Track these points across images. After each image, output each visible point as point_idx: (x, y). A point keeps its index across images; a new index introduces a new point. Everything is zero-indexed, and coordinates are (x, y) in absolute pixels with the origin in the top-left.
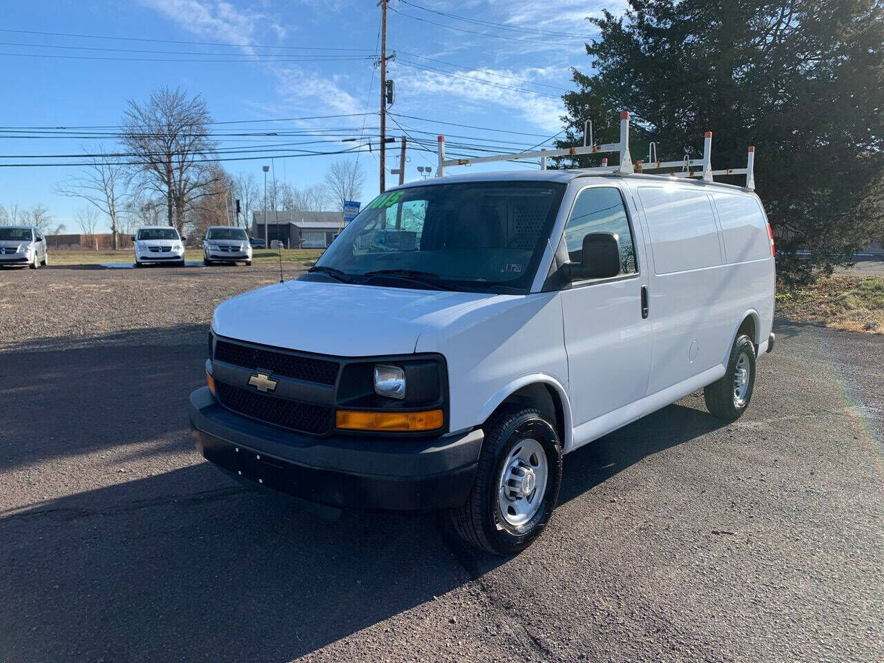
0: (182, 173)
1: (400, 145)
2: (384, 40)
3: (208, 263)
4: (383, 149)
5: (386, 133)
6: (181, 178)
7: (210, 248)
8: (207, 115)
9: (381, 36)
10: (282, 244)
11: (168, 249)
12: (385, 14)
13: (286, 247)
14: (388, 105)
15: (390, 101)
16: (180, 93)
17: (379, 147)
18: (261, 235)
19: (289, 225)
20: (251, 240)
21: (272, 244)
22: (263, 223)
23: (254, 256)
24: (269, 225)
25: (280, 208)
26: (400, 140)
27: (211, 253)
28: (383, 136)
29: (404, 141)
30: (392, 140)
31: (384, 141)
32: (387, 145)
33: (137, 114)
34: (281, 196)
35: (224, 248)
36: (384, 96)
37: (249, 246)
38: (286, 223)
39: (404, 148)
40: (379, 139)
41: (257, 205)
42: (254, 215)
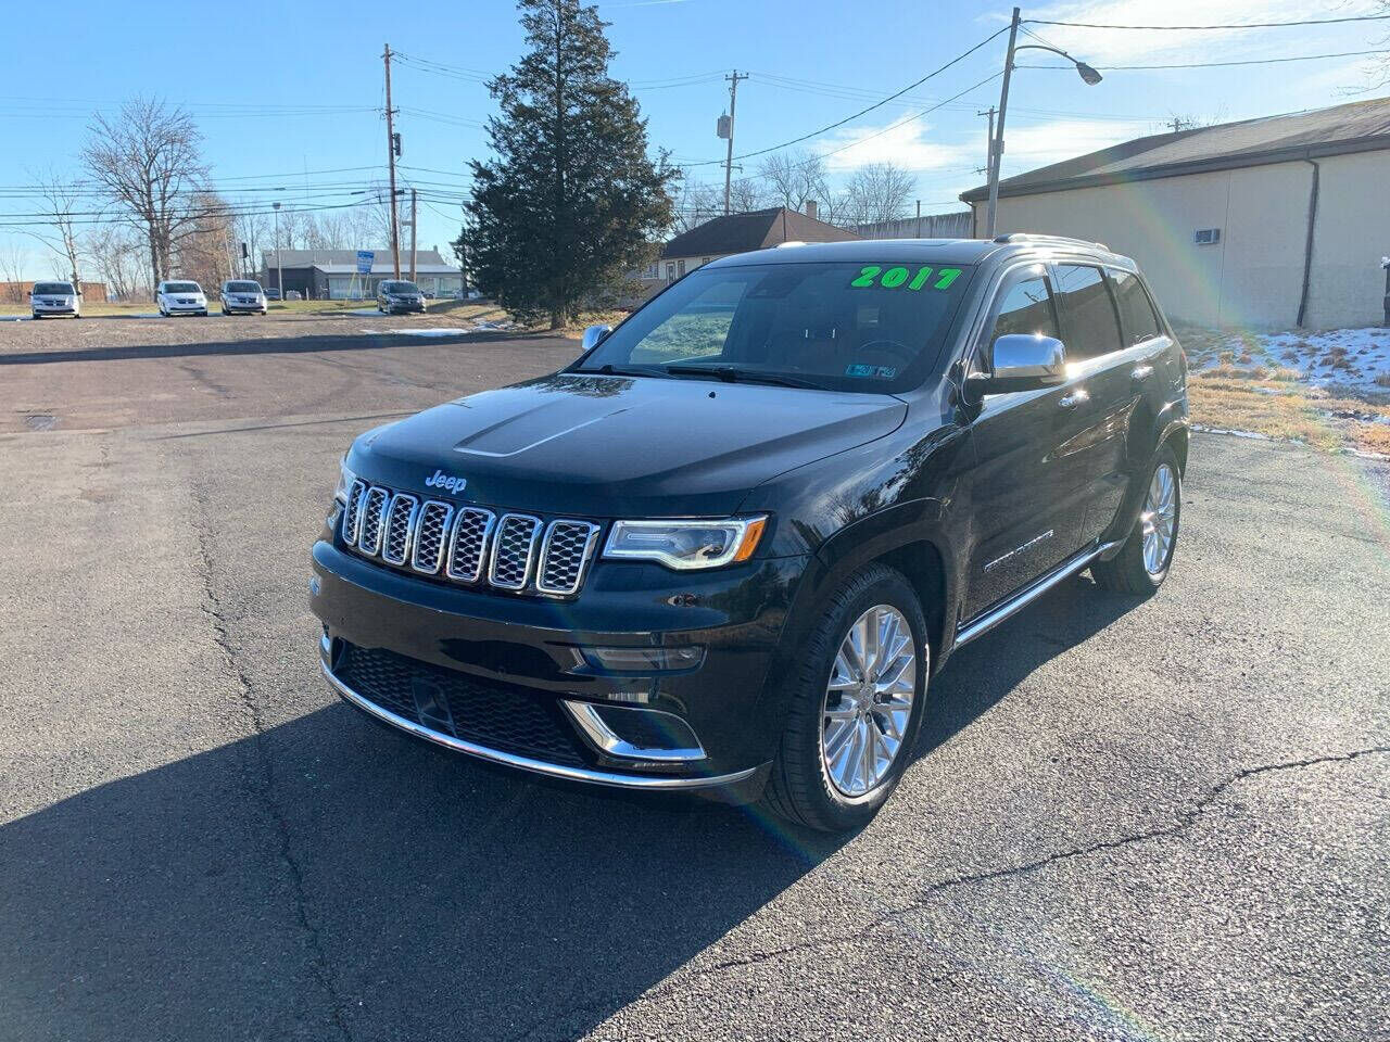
0: (164, 204)
1: (410, 197)
2: (389, 94)
3: (227, 312)
4: (394, 202)
5: (396, 185)
6: (163, 209)
7: (231, 300)
8: (194, 130)
9: (385, 91)
10: (300, 296)
11: (192, 301)
12: (388, 68)
13: (304, 299)
14: (396, 158)
15: (398, 154)
16: (159, 101)
17: (389, 199)
18: (274, 283)
19: (312, 270)
20: (265, 292)
21: (287, 296)
22: (275, 266)
23: (269, 308)
24: (283, 270)
25: (299, 245)
26: (410, 191)
27: (231, 304)
28: (393, 188)
29: (414, 193)
30: (402, 192)
31: (394, 193)
32: (398, 197)
33: (104, 130)
34: (300, 227)
35: (242, 300)
36: (391, 149)
37: (264, 297)
38: (307, 266)
39: (414, 200)
40: (389, 191)
41: (266, 242)
42: (263, 256)
